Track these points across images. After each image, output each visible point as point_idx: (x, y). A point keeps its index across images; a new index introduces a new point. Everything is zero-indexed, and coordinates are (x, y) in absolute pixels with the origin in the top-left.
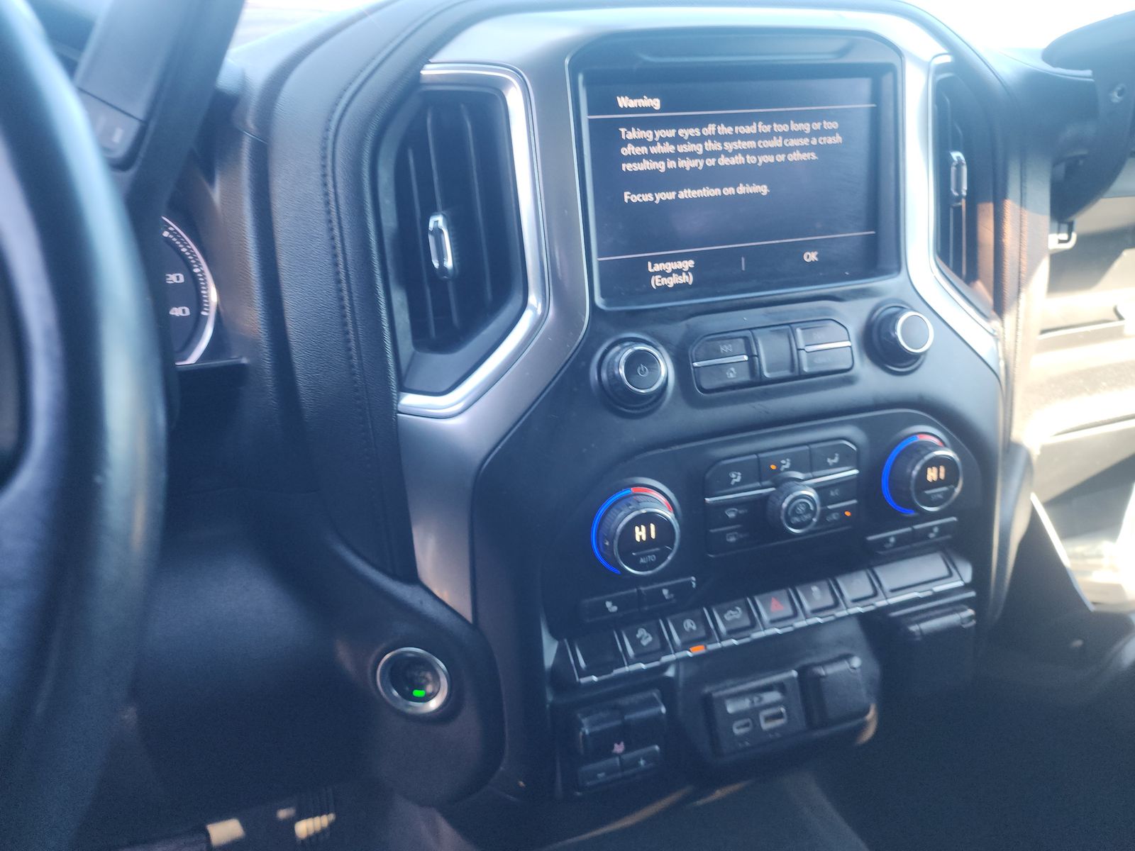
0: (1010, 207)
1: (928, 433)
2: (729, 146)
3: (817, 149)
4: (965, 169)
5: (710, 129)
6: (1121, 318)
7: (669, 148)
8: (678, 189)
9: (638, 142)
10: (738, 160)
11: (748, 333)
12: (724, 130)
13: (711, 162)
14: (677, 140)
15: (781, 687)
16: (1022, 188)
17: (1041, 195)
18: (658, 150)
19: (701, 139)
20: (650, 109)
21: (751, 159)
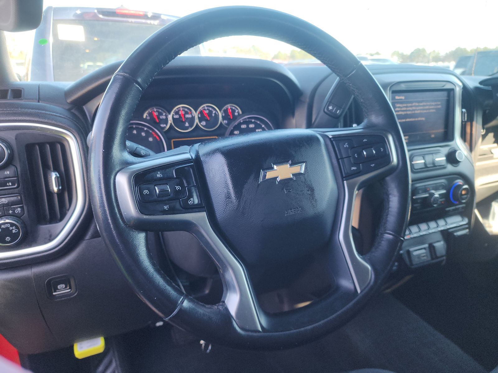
0: (474, 123)
1: (460, 182)
2: (418, 108)
3: (436, 109)
4: (466, 115)
5: (414, 104)
6: (492, 153)
7: (405, 109)
8: (406, 119)
9: (399, 107)
10: (419, 112)
11: (423, 156)
12: (417, 104)
13: (413, 112)
14: (407, 107)
15: (425, 248)
16: (477, 119)
17: (480, 120)
18: (403, 109)
19: (411, 107)
20: (402, 99)
21: (422, 111)
